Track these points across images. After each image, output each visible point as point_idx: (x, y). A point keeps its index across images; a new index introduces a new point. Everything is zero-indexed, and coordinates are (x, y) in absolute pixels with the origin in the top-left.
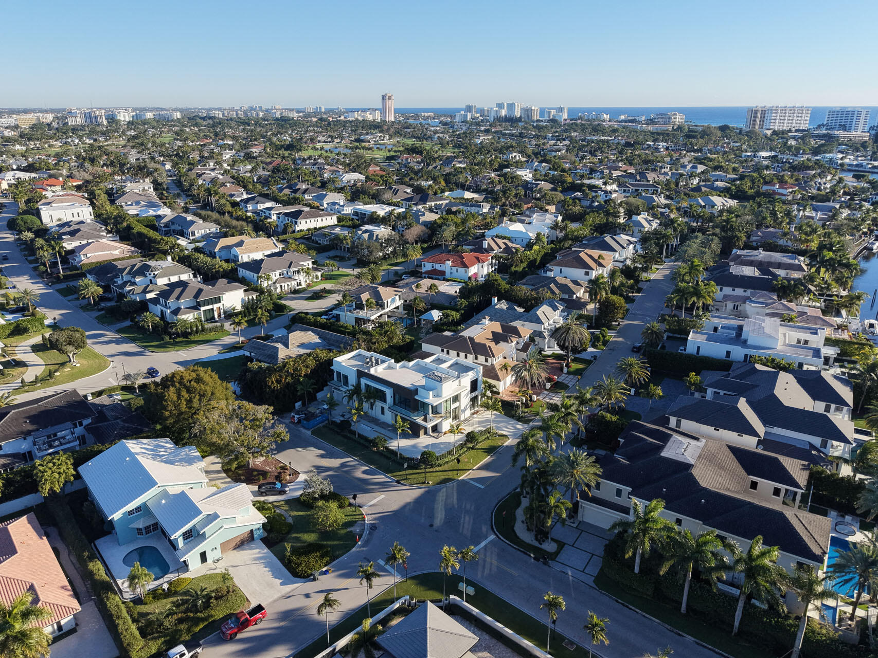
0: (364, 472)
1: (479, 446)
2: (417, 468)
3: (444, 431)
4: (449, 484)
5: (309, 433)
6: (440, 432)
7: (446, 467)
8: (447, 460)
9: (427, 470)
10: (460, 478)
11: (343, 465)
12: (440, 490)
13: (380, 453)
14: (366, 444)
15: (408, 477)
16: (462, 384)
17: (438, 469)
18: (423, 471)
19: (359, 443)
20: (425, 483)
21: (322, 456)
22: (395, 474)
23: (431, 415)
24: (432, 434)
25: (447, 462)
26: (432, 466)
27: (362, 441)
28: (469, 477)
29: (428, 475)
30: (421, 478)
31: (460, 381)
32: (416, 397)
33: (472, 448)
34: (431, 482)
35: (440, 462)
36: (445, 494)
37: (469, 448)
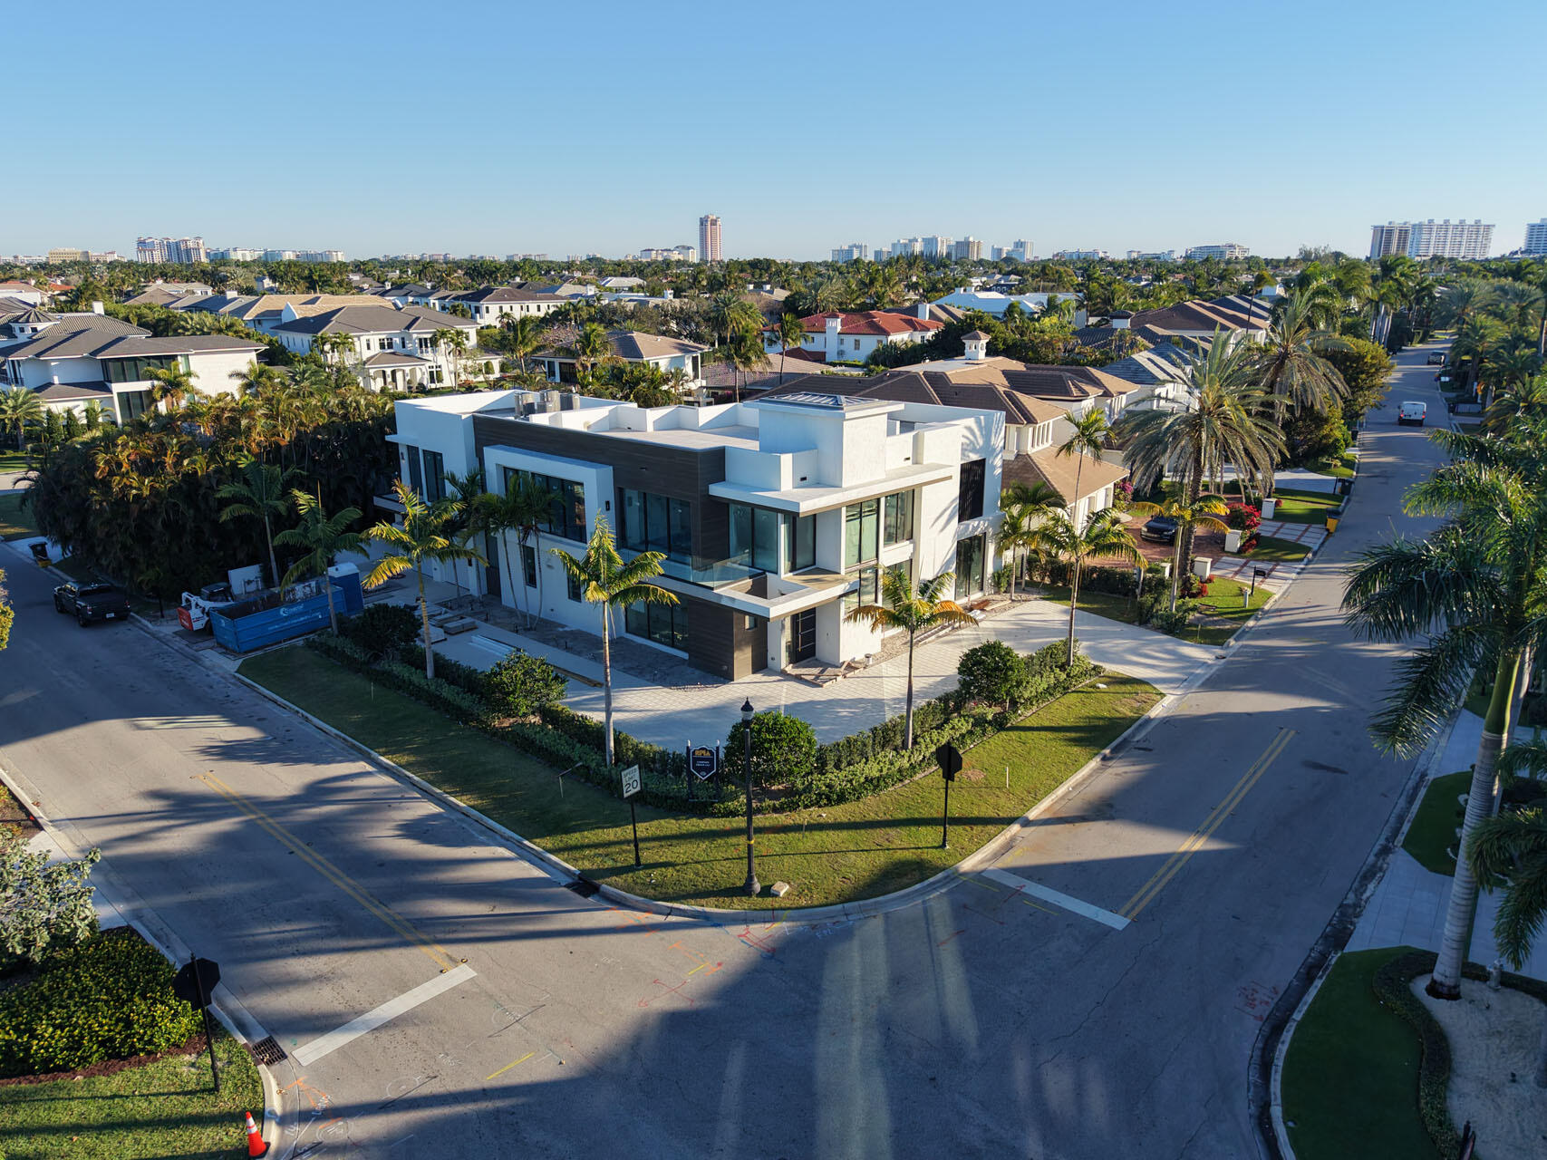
0: (414, 830)
1: (1025, 716)
2: (703, 810)
3: (845, 656)
4: (903, 904)
5: (231, 665)
6: (825, 665)
7: (869, 807)
8: (872, 770)
9: (759, 820)
10: (967, 865)
11: (316, 793)
12: (847, 934)
13: (522, 742)
14: (465, 701)
15: (647, 856)
16: (927, 459)
17: (826, 814)
18: (740, 822)
19: (435, 701)
20: (745, 890)
21: (230, 752)
22: (575, 838)
23: (785, 574)
24: (789, 669)
25: (875, 784)
26: (791, 799)
27: (447, 692)
28: (1010, 860)
29: (763, 843)
30: (722, 861)
31: (917, 444)
32: (717, 490)
33: (1000, 724)
34: (783, 889)
35: (836, 778)
36: (879, 955)
37: (980, 722)
